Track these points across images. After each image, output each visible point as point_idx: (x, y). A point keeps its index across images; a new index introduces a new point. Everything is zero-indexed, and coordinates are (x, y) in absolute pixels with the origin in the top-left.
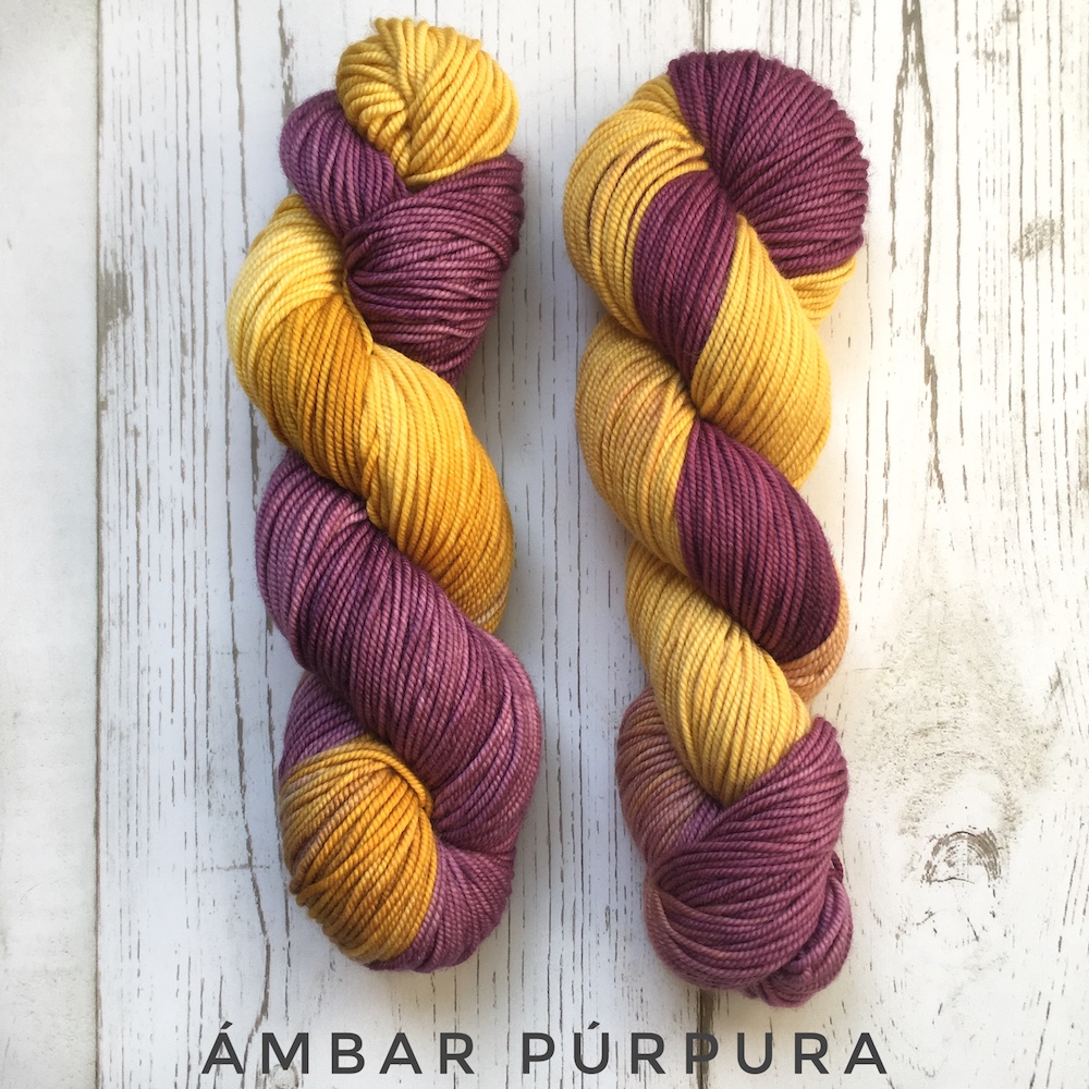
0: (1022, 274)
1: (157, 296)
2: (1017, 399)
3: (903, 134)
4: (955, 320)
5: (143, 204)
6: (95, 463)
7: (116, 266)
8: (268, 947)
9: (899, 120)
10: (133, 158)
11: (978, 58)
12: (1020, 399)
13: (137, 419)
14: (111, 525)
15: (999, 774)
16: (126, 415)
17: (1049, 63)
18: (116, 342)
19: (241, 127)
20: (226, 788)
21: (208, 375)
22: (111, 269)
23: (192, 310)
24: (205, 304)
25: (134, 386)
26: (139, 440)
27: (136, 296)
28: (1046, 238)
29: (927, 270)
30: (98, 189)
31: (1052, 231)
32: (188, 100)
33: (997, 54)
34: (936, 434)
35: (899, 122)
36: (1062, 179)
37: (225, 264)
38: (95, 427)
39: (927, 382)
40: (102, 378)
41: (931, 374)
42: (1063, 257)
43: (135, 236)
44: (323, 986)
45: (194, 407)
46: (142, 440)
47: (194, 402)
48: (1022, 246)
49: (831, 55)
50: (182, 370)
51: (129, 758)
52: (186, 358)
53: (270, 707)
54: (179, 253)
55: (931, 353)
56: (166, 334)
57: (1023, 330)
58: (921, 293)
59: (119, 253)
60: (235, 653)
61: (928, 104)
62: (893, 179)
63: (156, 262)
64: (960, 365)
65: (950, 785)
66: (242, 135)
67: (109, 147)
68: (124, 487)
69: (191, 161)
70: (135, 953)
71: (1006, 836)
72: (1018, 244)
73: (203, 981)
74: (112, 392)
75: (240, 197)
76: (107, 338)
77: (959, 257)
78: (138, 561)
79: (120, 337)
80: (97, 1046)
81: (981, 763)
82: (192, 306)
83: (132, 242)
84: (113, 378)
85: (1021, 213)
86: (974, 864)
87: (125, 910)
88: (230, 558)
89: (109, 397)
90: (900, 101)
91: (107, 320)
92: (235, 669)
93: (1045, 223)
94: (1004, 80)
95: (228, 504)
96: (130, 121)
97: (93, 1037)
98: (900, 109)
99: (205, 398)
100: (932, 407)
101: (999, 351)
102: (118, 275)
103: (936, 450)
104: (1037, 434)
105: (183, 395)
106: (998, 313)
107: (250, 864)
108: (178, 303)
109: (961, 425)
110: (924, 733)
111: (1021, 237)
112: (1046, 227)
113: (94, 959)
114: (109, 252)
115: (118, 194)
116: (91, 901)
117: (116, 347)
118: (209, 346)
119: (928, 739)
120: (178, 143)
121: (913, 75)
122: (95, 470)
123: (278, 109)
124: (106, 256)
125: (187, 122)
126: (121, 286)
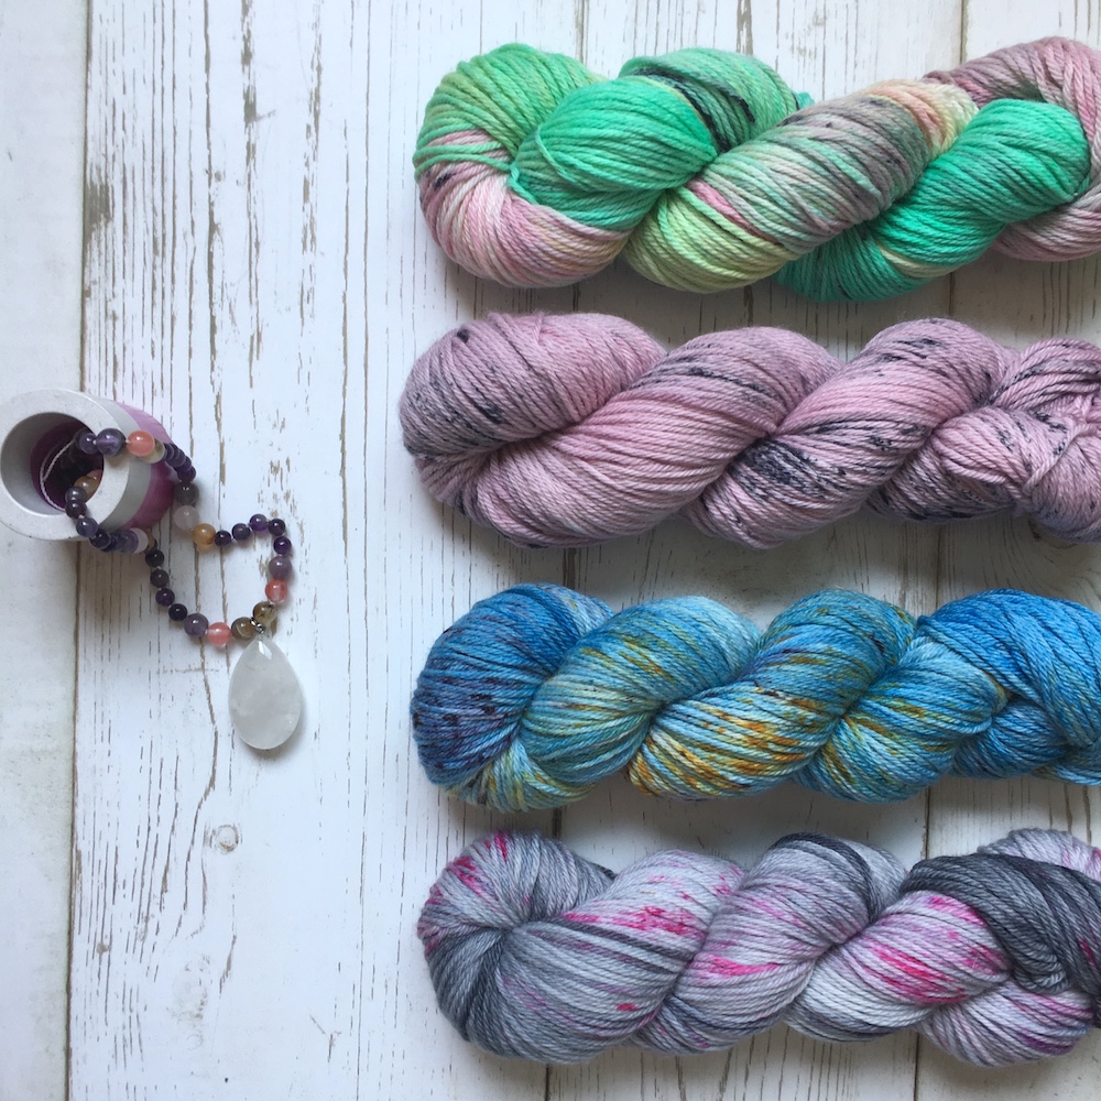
1: (134, 205)
5: (124, 129)
6: (79, 340)
7: (100, 178)
8: (216, 734)
10: (116, 90)
11: (793, 52)
12: (814, 319)
13: (115, 306)
14: (92, 392)
16: (106, 302)
17: (847, 59)
18: (99, 242)
19: (207, 70)
22: (96, 181)
23: (163, 219)
24: (174, 214)
25: (114, 279)
26: (117, 323)
27: (116, 205)
30: (86, 114)
32: (163, 46)
37: (191, 182)
38: (80, 310)
40: (86, 270)
41: (749, 297)
43: (117, 158)
45: (163, 298)
46: (119, 324)
47: (163, 294)
50: (154, 267)
51: (104, 582)
52: (157, 258)
54: (153, 171)
56: (141, 237)
59: (103, 168)
63: (133, 178)
64: (771, 292)
66: (208, 76)
67: (96, 80)
68: (103, 360)
69: (165, 96)
70: (106, 737)
73: (162, 760)
74: (95, 283)
75: (205, 129)
76: (91, 238)
79: (103, 237)
80: (73, 811)
82: (163, 215)
83: (114, 160)
84: (96, 271)
87: (99, 703)
88: (191, 420)
89: (93, 287)
91: (92, 223)
94: (812, 71)
95: (190, 379)
96: (114, 60)
97: (71, 804)
99: (173, 291)
102: (101, 187)
105: (154, 288)
107: (202, 668)
108: (151, 212)
110: (733, 573)
113: (72, 742)
114: (94, 170)
115: (103, 119)
116: (70, 695)
117: (99, 245)
118: (176, 250)
120: (154, 81)
122: (79, 346)
123: (239, 58)
124: (91, 171)
125: (163, 62)
126: (103, 196)
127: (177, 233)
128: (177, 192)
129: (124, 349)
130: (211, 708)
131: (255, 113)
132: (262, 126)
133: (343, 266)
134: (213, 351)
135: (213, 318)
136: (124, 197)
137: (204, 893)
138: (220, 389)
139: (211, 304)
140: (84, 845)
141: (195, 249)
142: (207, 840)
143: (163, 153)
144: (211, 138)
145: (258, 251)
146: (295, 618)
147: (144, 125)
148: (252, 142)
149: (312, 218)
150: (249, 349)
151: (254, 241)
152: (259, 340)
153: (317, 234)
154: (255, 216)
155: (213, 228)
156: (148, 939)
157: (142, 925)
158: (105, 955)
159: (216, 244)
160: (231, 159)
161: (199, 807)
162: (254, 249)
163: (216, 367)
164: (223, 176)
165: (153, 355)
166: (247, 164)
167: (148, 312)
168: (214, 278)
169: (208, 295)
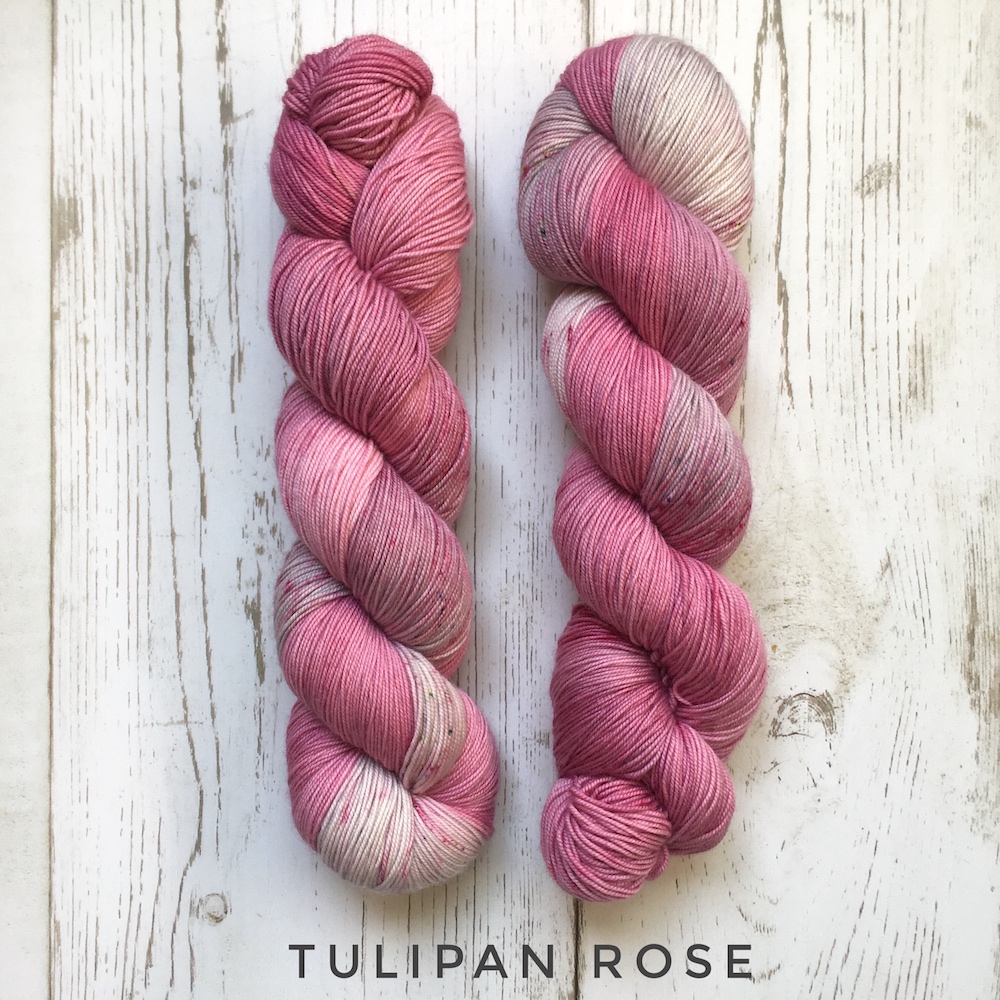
0: (863, 209)
1: (104, 219)
2: (856, 319)
3: (762, 85)
4: (804, 250)
5: (92, 137)
6: (49, 367)
7: (68, 191)
8: (201, 792)
9: (758, 72)
10: (83, 96)
11: (828, 18)
12: (860, 319)
13: (86, 328)
14: (63, 422)
15: (835, 643)
16: (77, 325)
17: (890, 24)
18: (68, 260)
19: (180, 69)
20: (165, 653)
21: (150, 289)
22: (64, 194)
23: (136, 232)
24: (147, 226)
25: (84, 300)
26: (88, 346)
27: (85, 219)
28: (884, 178)
29: (781, 204)
30: (52, 123)
31: (890, 172)
32: (132, 44)
33: (845, 16)
34: (787, 349)
35: (759, 75)
36: (899, 126)
37: (165, 191)
38: (49, 334)
39: (779, 303)
40: (54, 292)
41: (783, 297)
42: (898, 195)
43: (85, 168)
44: (249, 827)
45: (137, 318)
46: (91, 347)
47: (137, 313)
48: (863, 185)
49: (700, 14)
50: (127, 285)
51: (79, 628)
52: (130, 274)
53: (204, 583)
54: (124, 180)
55: (784, 278)
56: (112, 253)
57: (863, 259)
58: (776, 225)
59: (71, 180)
60: (173, 535)
61: (784, 59)
62: (753, 124)
63: (104, 189)
64: (808, 289)
65: (794, 653)
66: (181, 76)
67: (62, 85)
68: (74, 388)
69: (135, 98)
70: (84, 798)
71: (841, 697)
72: (860, 183)
73: (144, 821)
74: (64, 304)
75: (178, 132)
76: (59, 255)
77: (808, 194)
78: (87, 454)
79: (72, 255)
80: (50, 878)
81: (820, 634)
82: (136, 229)
83: (82, 171)
84: (65, 291)
85: (863, 156)
86: (813, 721)
87: (76, 760)
88: (169, 452)
89: (62, 309)
90: (760, 56)
91: (59, 239)
92: (173, 551)
93: (883, 165)
94: (851, 38)
95: (168, 404)
96: (81, 63)
97: (47, 870)
98: (760, 62)
99: (147, 311)
100: (784, 325)
101: (842, 277)
102: (69, 200)
103: (787, 362)
104: (873, 350)
106: (842, 243)
107: (186, 720)
108: (123, 225)
109: (809, 342)
110: (772, 608)
111: (863, 177)
112: (884, 169)
113: (48, 803)
114: (62, 179)
115: (70, 128)
116: (46, 753)
117: (68, 264)
118: (150, 265)
119: (776, 613)
120: (123, 83)
121: (772, 33)
122: (49, 373)
123: (213, 54)
124: (59, 183)
125: (132, 64)
126: (72, 210)
127: (151, 247)
128: (150, 204)
129: (96, 375)
130: (195, 764)
131: (231, 114)
132: (241, 126)
134: (192, 374)
135: (190, 338)
136: (94, 210)
137: (192, 966)
138: (200, 415)
139: (188, 322)
140: (61, 915)
141: (170, 264)
142: (194, 911)
144: (186, 142)
145: (237, 264)
147: (113, 132)
148: (229, 145)
150: (229, 371)
151: (233, 252)
152: (240, 361)
154: (234, 226)
155: (189, 240)
159: (193, 258)
160: (207, 166)
161: (185, 874)
162: (233, 262)
163: (194, 392)
164: (198, 183)
165: (127, 381)
166: (225, 169)
167: (121, 334)
168: (191, 294)
169: (185, 313)
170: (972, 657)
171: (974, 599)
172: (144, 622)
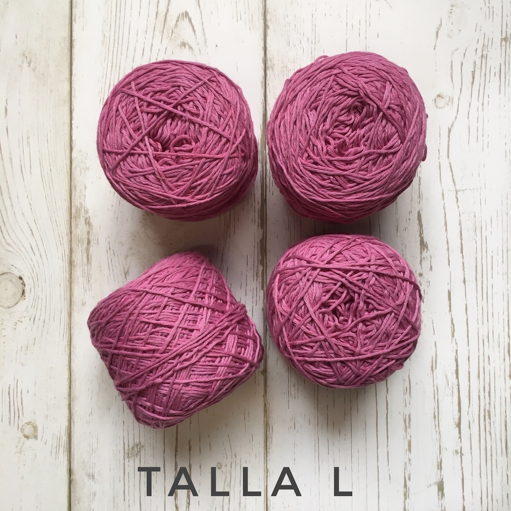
127: (478, 422)
128: (479, 443)
129: (504, 360)
130: (452, 171)
131: (438, 486)
132: (434, 479)
133: (389, 407)
134: (457, 360)
135: (457, 378)
137: (452, 73)
138: (452, 340)
139: (458, 385)
141: (468, 414)
142: (451, 100)
143: (486, 464)
144: (461, 472)
145: (434, 413)
146: (408, 220)
147: (497, 478)
148: (439, 471)
149: (406, 432)
150: (437, 362)
151: (437, 419)
152: (432, 367)
153: (403, 424)
154: (437, 432)
155: (459, 425)
156: (482, 45)
157: (485, 53)
158: (504, 36)
159: (457, 417)
160: (450, 461)
161: (456, 117)
162: (436, 414)
163: (455, 351)
164: (454, 453)
165: (489, 357)
166: (441, 459)
167: (492, 379)
168: (457, 399)
169: (460, 389)
170: (88, 233)
171: (88, 259)
172: (479, 239)
